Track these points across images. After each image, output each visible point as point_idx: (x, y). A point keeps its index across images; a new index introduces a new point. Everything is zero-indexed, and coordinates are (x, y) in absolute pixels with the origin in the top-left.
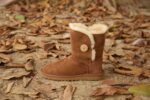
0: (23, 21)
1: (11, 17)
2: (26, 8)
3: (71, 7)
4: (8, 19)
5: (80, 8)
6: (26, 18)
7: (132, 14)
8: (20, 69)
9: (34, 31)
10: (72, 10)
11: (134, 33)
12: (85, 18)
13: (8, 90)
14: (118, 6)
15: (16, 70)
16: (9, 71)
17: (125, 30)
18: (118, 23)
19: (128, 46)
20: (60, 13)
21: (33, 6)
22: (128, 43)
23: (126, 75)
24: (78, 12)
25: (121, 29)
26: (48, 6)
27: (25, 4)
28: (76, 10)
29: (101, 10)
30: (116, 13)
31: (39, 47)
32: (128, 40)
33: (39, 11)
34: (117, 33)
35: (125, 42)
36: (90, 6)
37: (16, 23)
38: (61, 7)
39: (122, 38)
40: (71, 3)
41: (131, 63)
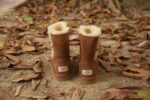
0: (31, 23)
1: (20, 19)
2: (35, 10)
3: (77, 9)
4: (17, 20)
5: (85, 10)
6: (34, 20)
7: (136, 16)
8: (29, 71)
9: (42, 32)
10: (78, 12)
11: (139, 35)
12: (90, 20)
13: (17, 94)
14: (122, 8)
15: (25, 72)
16: (18, 73)
17: (130, 32)
18: (122, 25)
19: (134, 48)
20: (67, 15)
21: (41, 8)
22: (134, 45)
23: (134, 78)
24: (84, 14)
25: (126, 31)
26: (55, 8)
27: (33, 6)
28: (82, 12)
29: (106, 12)
30: (120, 16)
31: (46, 49)
32: (133, 42)
33: (46, 13)
34: (122, 35)
35: (131, 44)
36: (96, 8)
37: (25, 25)
38: (68, 9)
39: (128, 40)
40: (77, 5)
41: (138, 65)
